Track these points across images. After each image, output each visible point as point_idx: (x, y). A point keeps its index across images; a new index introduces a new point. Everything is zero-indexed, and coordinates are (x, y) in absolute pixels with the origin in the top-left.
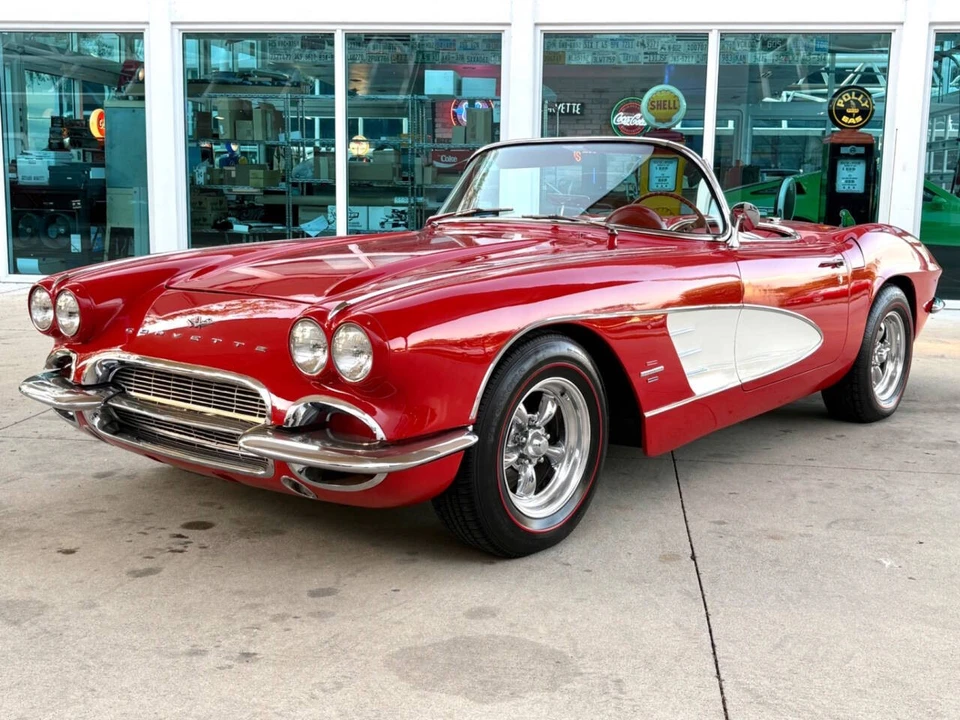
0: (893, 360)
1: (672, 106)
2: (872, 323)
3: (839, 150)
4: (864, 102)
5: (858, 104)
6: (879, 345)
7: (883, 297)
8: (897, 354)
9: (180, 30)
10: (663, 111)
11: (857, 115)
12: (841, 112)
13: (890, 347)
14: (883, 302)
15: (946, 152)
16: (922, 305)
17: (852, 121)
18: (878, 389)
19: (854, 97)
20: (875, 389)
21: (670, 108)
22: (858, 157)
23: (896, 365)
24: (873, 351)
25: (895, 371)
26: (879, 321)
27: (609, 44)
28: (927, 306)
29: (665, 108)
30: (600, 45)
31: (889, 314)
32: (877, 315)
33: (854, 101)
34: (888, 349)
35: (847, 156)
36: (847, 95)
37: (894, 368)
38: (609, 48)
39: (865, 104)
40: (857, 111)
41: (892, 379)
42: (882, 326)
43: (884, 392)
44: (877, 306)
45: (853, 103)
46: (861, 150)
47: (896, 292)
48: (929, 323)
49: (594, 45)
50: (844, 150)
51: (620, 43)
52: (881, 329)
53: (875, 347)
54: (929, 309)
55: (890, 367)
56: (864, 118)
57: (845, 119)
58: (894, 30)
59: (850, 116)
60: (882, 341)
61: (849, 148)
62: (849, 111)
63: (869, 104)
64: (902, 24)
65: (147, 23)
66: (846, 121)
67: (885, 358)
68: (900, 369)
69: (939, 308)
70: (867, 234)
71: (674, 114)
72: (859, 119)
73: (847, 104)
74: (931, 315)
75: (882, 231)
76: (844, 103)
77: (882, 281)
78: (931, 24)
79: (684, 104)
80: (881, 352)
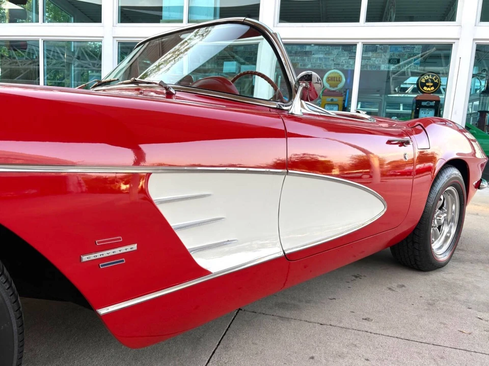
0: (448, 224)
1: (338, 79)
2: (433, 196)
3: (421, 103)
4: (436, 80)
5: (432, 81)
6: (438, 212)
7: (444, 175)
8: (452, 220)
9: (117, 41)
10: (333, 82)
11: (432, 86)
12: (423, 85)
13: (447, 213)
14: (444, 179)
15: (472, 118)
16: (473, 182)
17: (429, 89)
18: (435, 246)
19: (430, 77)
20: (432, 245)
21: (337, 81)
22: (431, 107)
23: (451, 227)
24: (433, 216)
25: (449, 232)
26: (440, 193)
27: (318, 60)
28: (476, 184)
29: (334, 81)
30: (314, 60)
31: (448, 188)
32: (438, 189)
33: (430, 79)
34: (445, 215)
35: (425, 107)
36: (427, 76)
37: (449, 230)
38: (318, 61)
39: (436, 81)
40: (432, 84)
41: (447, 238)
42: (442, 197)
43: (440, 248)
44: (438, 181)
45: (430, 80)
46: (433, 104)
47: (454, 172)
48: (476, 196)
49: (312, 60)
50: (424, 104)
51: (324, 60)
52: (441, 199)
53: (434, 213)
54: (478, 186)
55: (446, 229)
56: (435, 88)
57: (425, 88)
58: (454, 43)
59: (428, 87)
60: (441, 208)
61: (427, 102)
62: (427, 84)
63: (438, 81)
64: (458, 39)
65: (103, 37)
66: (425, 89)
67: (442, 221)
68: (453, 231)
69: (485, 186)
70: (433, 124)
71: (339, 83)
72: (433, 88)
73: (427, 81)
74: (478, 190)
75: (445, 125)
76: (425, 80)
77: (444, 162)
78: (474, 40)
79: (344, 80)
80: (439, 217)
